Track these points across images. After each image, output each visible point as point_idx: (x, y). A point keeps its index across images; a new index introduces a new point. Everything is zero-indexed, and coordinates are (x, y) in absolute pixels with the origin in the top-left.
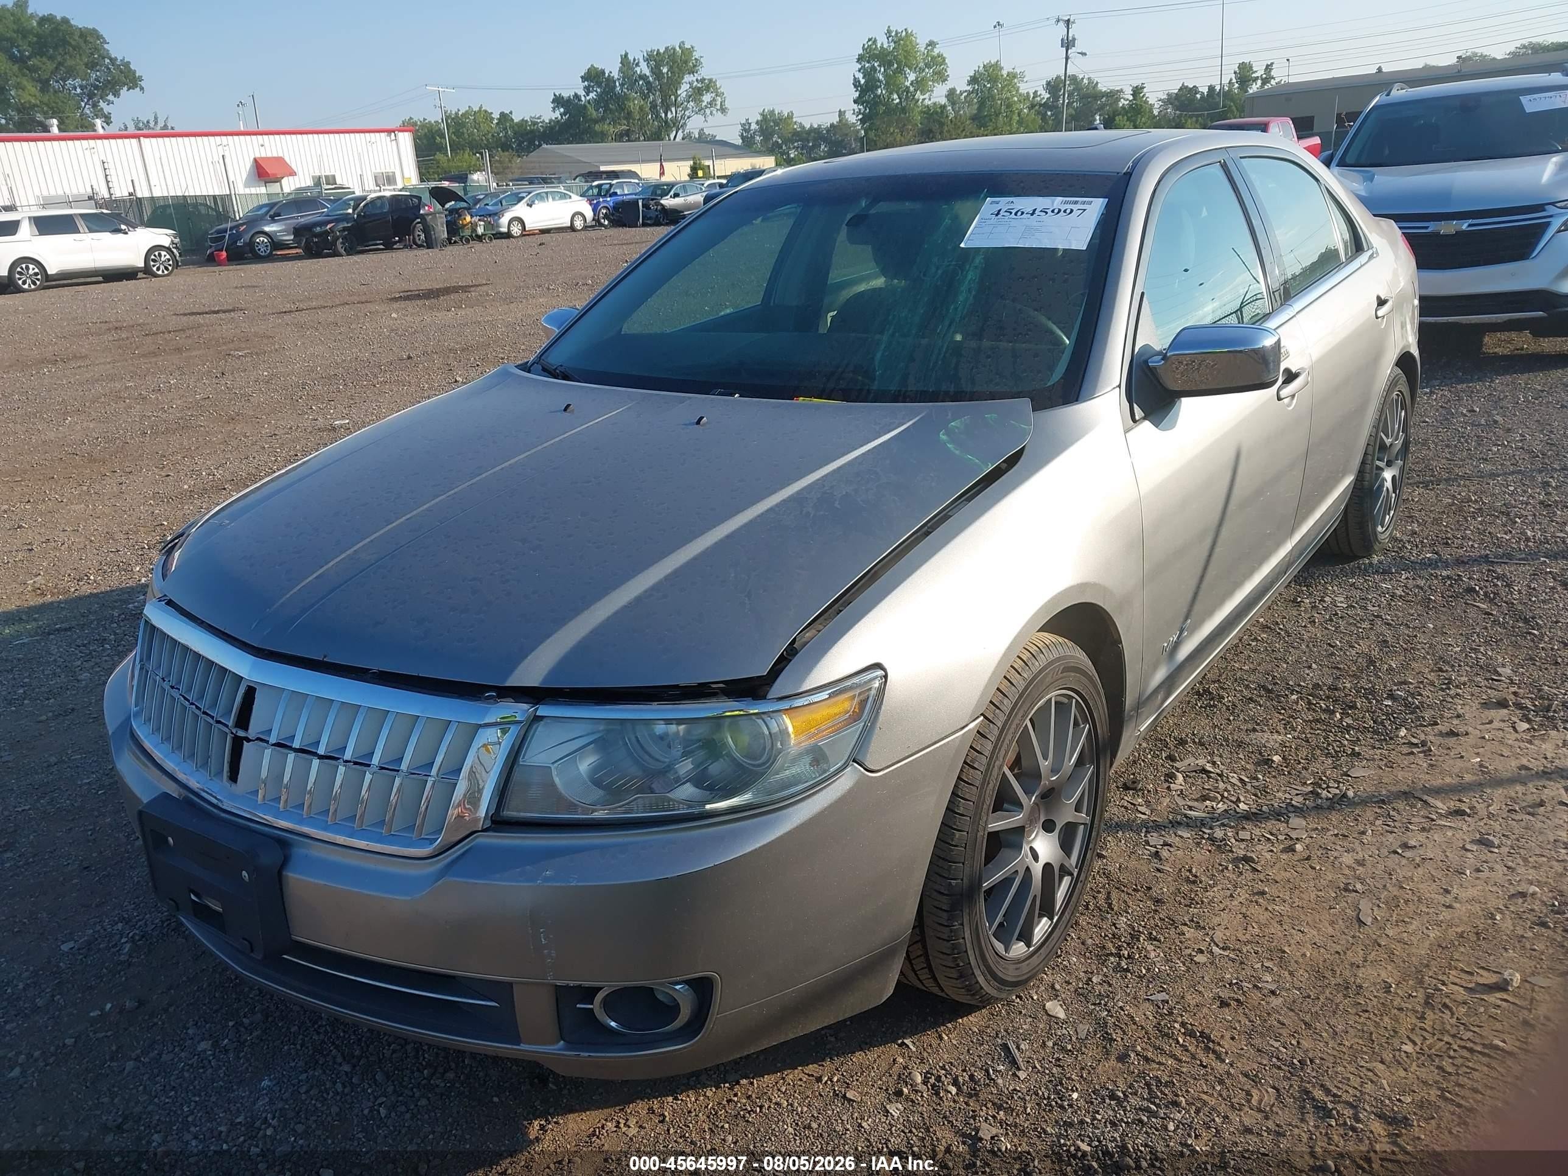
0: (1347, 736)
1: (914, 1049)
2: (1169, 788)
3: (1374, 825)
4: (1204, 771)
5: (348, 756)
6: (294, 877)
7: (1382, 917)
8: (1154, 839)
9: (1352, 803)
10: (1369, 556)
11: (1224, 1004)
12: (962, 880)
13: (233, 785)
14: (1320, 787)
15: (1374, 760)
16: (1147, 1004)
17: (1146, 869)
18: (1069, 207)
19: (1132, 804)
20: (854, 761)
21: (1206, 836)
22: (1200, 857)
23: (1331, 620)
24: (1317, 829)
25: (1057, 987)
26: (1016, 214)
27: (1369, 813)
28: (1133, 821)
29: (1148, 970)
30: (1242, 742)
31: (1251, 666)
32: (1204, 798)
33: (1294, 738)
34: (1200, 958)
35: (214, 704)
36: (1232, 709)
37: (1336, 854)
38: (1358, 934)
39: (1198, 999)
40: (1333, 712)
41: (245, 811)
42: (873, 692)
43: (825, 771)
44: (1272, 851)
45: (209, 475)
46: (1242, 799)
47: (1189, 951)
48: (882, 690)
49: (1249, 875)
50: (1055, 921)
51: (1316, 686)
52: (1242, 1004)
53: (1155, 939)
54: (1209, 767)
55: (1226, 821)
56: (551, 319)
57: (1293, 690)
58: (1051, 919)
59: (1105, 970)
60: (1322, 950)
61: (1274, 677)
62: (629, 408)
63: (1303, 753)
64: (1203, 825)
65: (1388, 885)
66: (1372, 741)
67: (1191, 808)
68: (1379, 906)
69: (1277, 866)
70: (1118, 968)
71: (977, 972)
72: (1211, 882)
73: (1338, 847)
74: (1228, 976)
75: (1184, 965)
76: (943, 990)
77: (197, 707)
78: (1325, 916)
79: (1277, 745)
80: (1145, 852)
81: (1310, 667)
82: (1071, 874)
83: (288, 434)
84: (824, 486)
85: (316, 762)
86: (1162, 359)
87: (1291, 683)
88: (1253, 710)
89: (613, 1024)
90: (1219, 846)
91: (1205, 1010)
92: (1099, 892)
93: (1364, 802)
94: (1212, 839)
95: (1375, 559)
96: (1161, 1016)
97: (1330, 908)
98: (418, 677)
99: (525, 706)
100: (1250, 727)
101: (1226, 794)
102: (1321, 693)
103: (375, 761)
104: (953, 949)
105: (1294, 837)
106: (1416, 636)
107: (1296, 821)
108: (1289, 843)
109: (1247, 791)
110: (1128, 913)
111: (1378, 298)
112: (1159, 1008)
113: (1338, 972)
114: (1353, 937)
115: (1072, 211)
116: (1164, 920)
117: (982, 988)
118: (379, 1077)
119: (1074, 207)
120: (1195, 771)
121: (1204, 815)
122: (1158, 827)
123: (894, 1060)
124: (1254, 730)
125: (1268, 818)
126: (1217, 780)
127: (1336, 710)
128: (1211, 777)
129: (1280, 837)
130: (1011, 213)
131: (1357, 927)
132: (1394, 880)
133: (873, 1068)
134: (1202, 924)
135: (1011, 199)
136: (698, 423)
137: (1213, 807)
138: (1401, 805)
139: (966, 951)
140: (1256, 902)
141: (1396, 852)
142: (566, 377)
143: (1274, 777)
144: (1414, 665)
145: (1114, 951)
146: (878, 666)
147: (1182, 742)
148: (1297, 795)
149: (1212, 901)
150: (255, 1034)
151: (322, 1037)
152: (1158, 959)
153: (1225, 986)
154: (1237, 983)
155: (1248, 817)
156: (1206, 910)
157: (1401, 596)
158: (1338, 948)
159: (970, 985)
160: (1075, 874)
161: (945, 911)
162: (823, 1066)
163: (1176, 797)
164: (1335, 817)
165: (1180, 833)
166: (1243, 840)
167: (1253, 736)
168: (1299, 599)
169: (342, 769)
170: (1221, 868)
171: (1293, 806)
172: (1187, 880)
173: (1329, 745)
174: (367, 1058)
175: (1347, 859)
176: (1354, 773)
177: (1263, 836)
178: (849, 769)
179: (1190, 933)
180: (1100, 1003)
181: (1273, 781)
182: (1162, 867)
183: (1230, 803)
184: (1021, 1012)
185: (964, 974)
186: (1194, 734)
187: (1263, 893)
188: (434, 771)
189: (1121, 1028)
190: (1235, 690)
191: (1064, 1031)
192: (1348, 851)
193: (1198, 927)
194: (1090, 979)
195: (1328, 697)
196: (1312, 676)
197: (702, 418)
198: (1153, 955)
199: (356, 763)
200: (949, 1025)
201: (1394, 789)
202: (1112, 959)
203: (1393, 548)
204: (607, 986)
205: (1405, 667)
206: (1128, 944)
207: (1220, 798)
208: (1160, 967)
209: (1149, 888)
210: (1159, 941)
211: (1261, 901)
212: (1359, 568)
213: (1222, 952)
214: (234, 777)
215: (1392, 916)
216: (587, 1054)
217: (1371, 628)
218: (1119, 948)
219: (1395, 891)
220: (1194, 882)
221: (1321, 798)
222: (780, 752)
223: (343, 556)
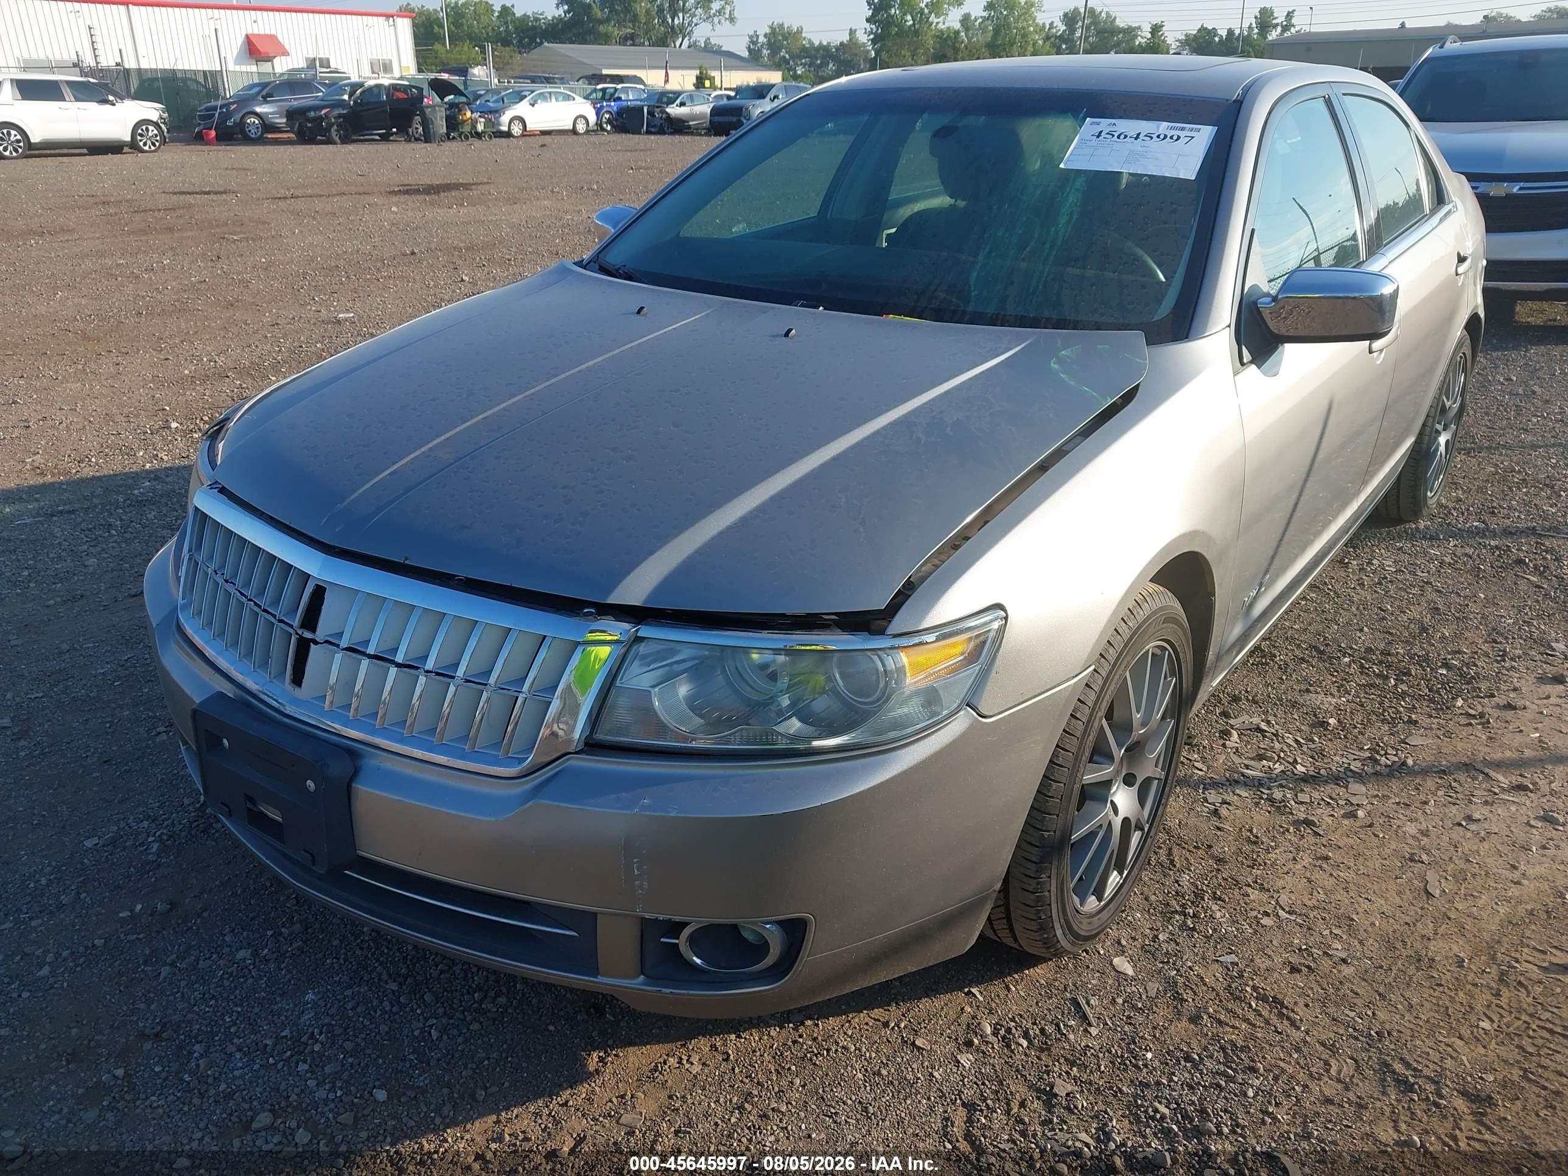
0: (1402, 703)
1: (981, 999)
2: (1224, 745)
3: (1436, 795)
4: (1258, 729)
5: (430, 665)
6: (363, 790)
7: (1451, 890)
8: (1213, 796)
9: (1412, 772)
10: (1416, 521)
11: (1294, 970)
12: (1055, 832)
13: (297, 689)
14: (1378, 753)
15: (1431, 729)
16: (1216, 966)
17: (1207, 828)
18: (1176, 133)
19: (1188, 759)
20: (968, 705)
21: (1265, 796)
22: (1260, 818)
23: (1380, 583)
24: (1377, 796)
25: (1124, 942)
26: (1118, 137)
27: (1430, 783)
28: (1191, 777)
29: (1215, 930)
30: (1295, 702)
31: (1302, 625)
32: (1260, 757)
33: (1348, 701)
34: (1265, 921)
35: (276, 602)
36: (1284, 668)
37: (1399, 823)
38: (1426, 906)
39: (1268, 963)
40: (1387, 678)
41: (310, 717)
42: (992, 634)
43: (937, 714)
44: (1333, 816)
45: (210, 361)
46: (1299, 760)
47: (1254, 913)
48: (1002, 631)
49: (1312, 839)
50: (1124, 876)
51: (1369, 650)
52: (1314, 972)
53: (1220, 899)
54: (1263, 726)
55: (1284, 782)
56: (604, 217)
57: (1346, 652)
58: (1121, 873)
59: (1170, 927)
60: (1391, 920)
61: (1325, 638)
62: (707, 315)
63: (1358, 718)
64: (1261, 785)
65: (1454, 857)
66: (1428, 709)
67: (1247, 767)
68: (1446, 879)
69: (1340, 831)
70: (1183, 927)
71: (1057, 926)
72: (1273, 844)
73: (1401, 816)
74: (1296, 941)
75: (1251, 927)
76: (1016, 940)
77: (256, 604)
78: (1392, 886)
79: (1332, 707)
80: (1204, 810)
81: (1361, 630)
82: (1142, 829)
83: (290, 324)
84: (932, 411)
85: (393, 670)
86: (1273, 301)
87: (1343, 645)
88: (1305, 670)
89: (698, 961)
90: (1279, 808)
91: (1276, 975)
92: (1160, 848)
93: (1425, 772)
94: (1271, 800)
95: (1422, 524)
96: (1231, 978)
97: (1397, 878)
98: (511, 587)
99: (626, 626)
100: (1303, 687)
101: (1282, 755)
102: (1374, 657)
103: (460, 672)
104: (1038, 902)
105: (1355, 802)
106: (1467, 605)
107: (1355, 787)
108: (1350, 809)
109: (1303, 753)
110: (1190, 870)
111: (1459, 254)
112: (1229, 970)
113: (1409, 944)
114: (1422, 908)
115: (1179, 138)
116: (1227, 880)
117: (1058, 941)
118: (428, 998)
119: (1182, 134)
120: (1250, 730)
121: (1261, 774)
122: (1215, 785)
123: (962, 1009)
124: (1308, 691)
125: (1326, 781)
126: (1272, 740)
127: (1390, 676)
128: (1266, 737)
129: (1340, 802)
130: (1113, 136)
131: (1425, 898)
132: (1460, 853)
133: (941, 1016)
134: (1266, 886)
135: (1113, 121)
136: (787, 334)
137: (1269, 767)
138: (1462, 776)
139: (1050, 905)
140: (1320, 867)
141: (1460, 824)
142: (629, 278)
143: (1331, 740)
144: (1467, 634)
145: (1178, 908)
146: (999, 607)
147: (1236, 699)
148: (1355, 760)
149: (1274, 864)
150: (295, 945)
151: (365, 953)
152: (1224, 920)
153: (1295, 952)
154: (1306, 949)
155: (1305, 779)
156: (1269, 872)
157: (1450, 564)
158: (1408, 919)
159: (1048, 938)
160: (1146, 830)
161: (1034, 862)
162: (889, 1010)
163: (1232, 754)
164: (1395, 784)
165: (1238, 791)
166: (1302, 803)
167: (1307, 697)
168: (1347, 560)
169: (422, 679)
170: (1281, 830)
171: (1351, 771)
172: (1248, 840)
173: (1384, 710)
174: (415, 977)
175: (1411, 829)
176: (1413, 741)
177: (1323, 799)
178: (962, 713)
179: (1254, 894)
180: (1168, 962)
181: (1329, 743)
182: (1222, 825)
183: (1287, 764)
184: (1088, 967)
185: (1045, 927)
186: (1247, 692)
187: (1326, 858)
188: (526, 688)
189: (1192, 989)
190: (1287, 649)
191: (1134, 989)
192: (1411, 820)
193: (1262, 889)
194: (1156, 937)
195: (1381, 662)
196: (1364, 639)
197: (790, 330)
198: (1218, 915)
199: (438, 674)
200: (1016, 976)
201: (1454, 760)
202: (1177, 916)
203: (1439, 514)
204: (696, 922)
205: (1457, 636)
206: (1192, 903)
207: (1276, 758)
208: (1226, 928)
209: (1210, 847)
210: (1224, 901)
211: (1325, 866)
212: (1406, 532)
213: (1288, 916)
214: (298, 679)
215: (1460, 890)
216: (668, 991)
217: (1422, 595)
218: (1183, 906)
219: (1462, 865)
220: (1255, 843)
221: (1380, 765)
222: (893, 691)
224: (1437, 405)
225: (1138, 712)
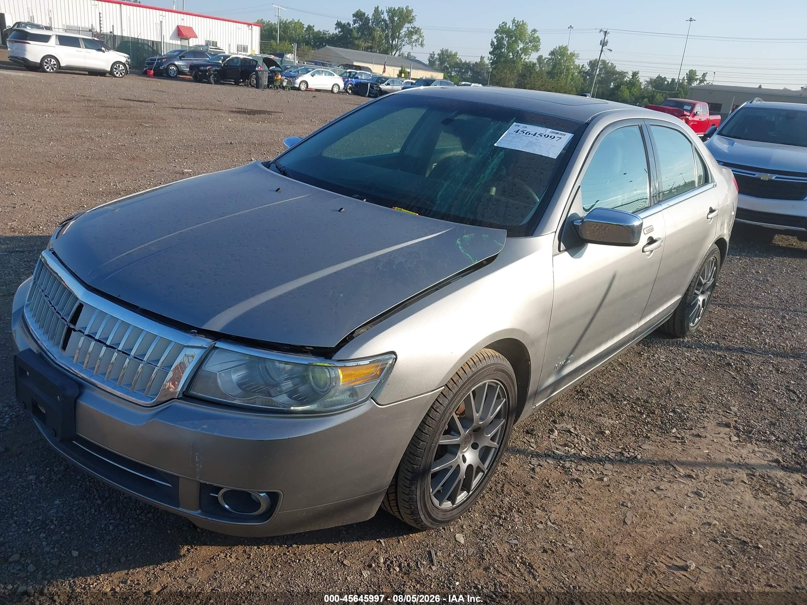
0: (646, 427)
1: (384, 545)
2: (549, 437)
3: (646, 475)
4: (569, 431)
5: (120, 348)
6: (84, 403)
7: (636, 522)
8: (534, 461)
9: (638, 462)
10: (683, 337)
11: (545, 551)
12: (420, 466)
13: (63, 351)
14: (625, 450)
15: (656, 442)
16: (507, 544)
17: (526, 476)
18: (553, 135)
19: (528, 441)
20: (372, 398)
21: (561, 465)
22: (555, 475)
23: (655, 366)
24: (617, 471)
25: (464, 527)
26: (526, 134)
27: (645, 469)
28: (526, 450)
29: (512, 527)
30: (592, 420)
31: (608, 382)
32: (566, 445)
33: (619, 423)
34: (540, 526)
35: (62, 309)
36: (592, 403)
37: (622, 486)
38: (621, 528)
39: (533, 546)
40: (642, 414)
41: (66, 366)
42: (388, 365)
43: (356, 401)
44: (591, 478)
45: (114, 185)
46: (584, 449)
47: (535, 521)
48: (392, 366)
49: (577, 489)
50: (470, 494)
51: (638, 399)
52: (554, 553)
53: (520, 512)
54: (572, 430)
55: (573, 459)
56: (288, 142)
57: (626, 399)
58: (468, 492)
59: (491, 523)
60: (602, 533)
61: (618, 390)
62: (309, 196)
63: (621, 432)
64: (561, 459)
65: (644, 506)
66: (658, 432)
67: (557, 449)
68: (636, 516)
69: (592, 486)
70: (497, 523)
71: (421, 513)
72: (557, 489)
73: (625, 483)
74: (551, 538)
75: (531, 528)
76: (403, 519)
77: (55, 308)
78: (608, 517)
79: (610, 425)
80: (528, 467)
81: (637, 389)
82: (484, 472)
83: (160, 171)
84: (391, 256)
85: (104, 348)
86: (581, 222)
87: (626, 395)
88: (603, 405)
89: (227, 506)
90: (566, 471)
91: (535, 552)
92: (499, 483)
93: (645, 462)
94: (563, 467)
95: (686, 340)
96: (512, 551)
97: (612, 513)
98: (161, 316)
99: (210, 340)
100: (599, 413)
101: (577, 445)
102: (640, 403)
103: (132, 353)
104: (410, 500)
105: (605, 473)
106: (695, 383)
107: (608, 466)
108: (601, 476)
109: (588, 446)
110: (511, 496)
111: (711, 208)
112: (512, 547)
113: (606, 546)
114: (619, 529)
115: (554, 137)
116: (527, 503)
117: (422, 521)
118: (114, 510)
119: (556, 136)
120: (565, 431)
121: (563, 454)
122: (538, 455)
123: (372, 549)
124: (600, 415)
125: (594, 461)
126: (575, 437)
127: (644, 413)
128: (572, 435)
129: (598, 472)
130: (524, 133)
131: (622, 524)
132: (648, 504)
133: (361, 551)
134: (546, 509)
135: (525, 125)
136: (340, 211)
137: (568, 451)
138: (662, 467)
139: (416, 502)
140: (576, 503)
141: (652, 490)
142: (284, 174)
143: (604, 441)
144: (690, 397)
145: (498, 514)
146: (393, 353)
147: (562, 415)
148: (613, 452)
149: (554, 498)
150: (59, 476)
151: (91, 484)
152: (519, 523)
153: (548, 542)
154: (554, 542)
155: (584, 459)
156: (550, 502)
157: (693, 361)
158: (610, 534)
159: (416, 519)
160: (486, 473)
161: (408, 480)
162: (336, 545)
163: (551, 442)
164: (628, 467)
165: (548, 460)
166: (579, 470)
167: (599, 418)
168: (642, 353)
169: (116, 354)
170: (563, 482)
171: (609, 457)
172: (545, 485)
173: (636, 430)
174: (111, 499)
175: (628, 490)
176: (644, 447)
177: (590, 470)
178: (368, 402)
179: (539, 512)
180: (483, 539)
181: (603, 443)
182: (534, 476)
183: (578, 450)
184: (442, 537)
185: (414, 513)
186: (569, 412)
187: (581, 499)
188: (159, 365)
189: (490, 554)
190: (597, 393)
191: (461, 550)
192: (629, 486)
193: (544, 510)
194: (482, 526)
195: (642, 406)
196: (637, 393)
197: (342, 209)
198: (516, 520)
199: (123, 352)
200: (405, 536)
201: (661, 458)
202: (496, 518)
203: (697, 335)
204: (226, 487)
205: (685, 397)
206: (506, 512)
207: (573, 446)
208: (519, 527)
209: (525, 486)
210: (522, 513)
211: (579, 503)
212: (677, 342)
213: (552, 525)
214: (64, 347)
215: (641, 522)
216: (211, 519)
217: (674, 375)
218: (501, 513)
219: (646, 510)
220: (548, 487)
221: (624, 456)
222: (334, 387)
223: (142, 246)
224: (696, 281)
225: (477, 412)
